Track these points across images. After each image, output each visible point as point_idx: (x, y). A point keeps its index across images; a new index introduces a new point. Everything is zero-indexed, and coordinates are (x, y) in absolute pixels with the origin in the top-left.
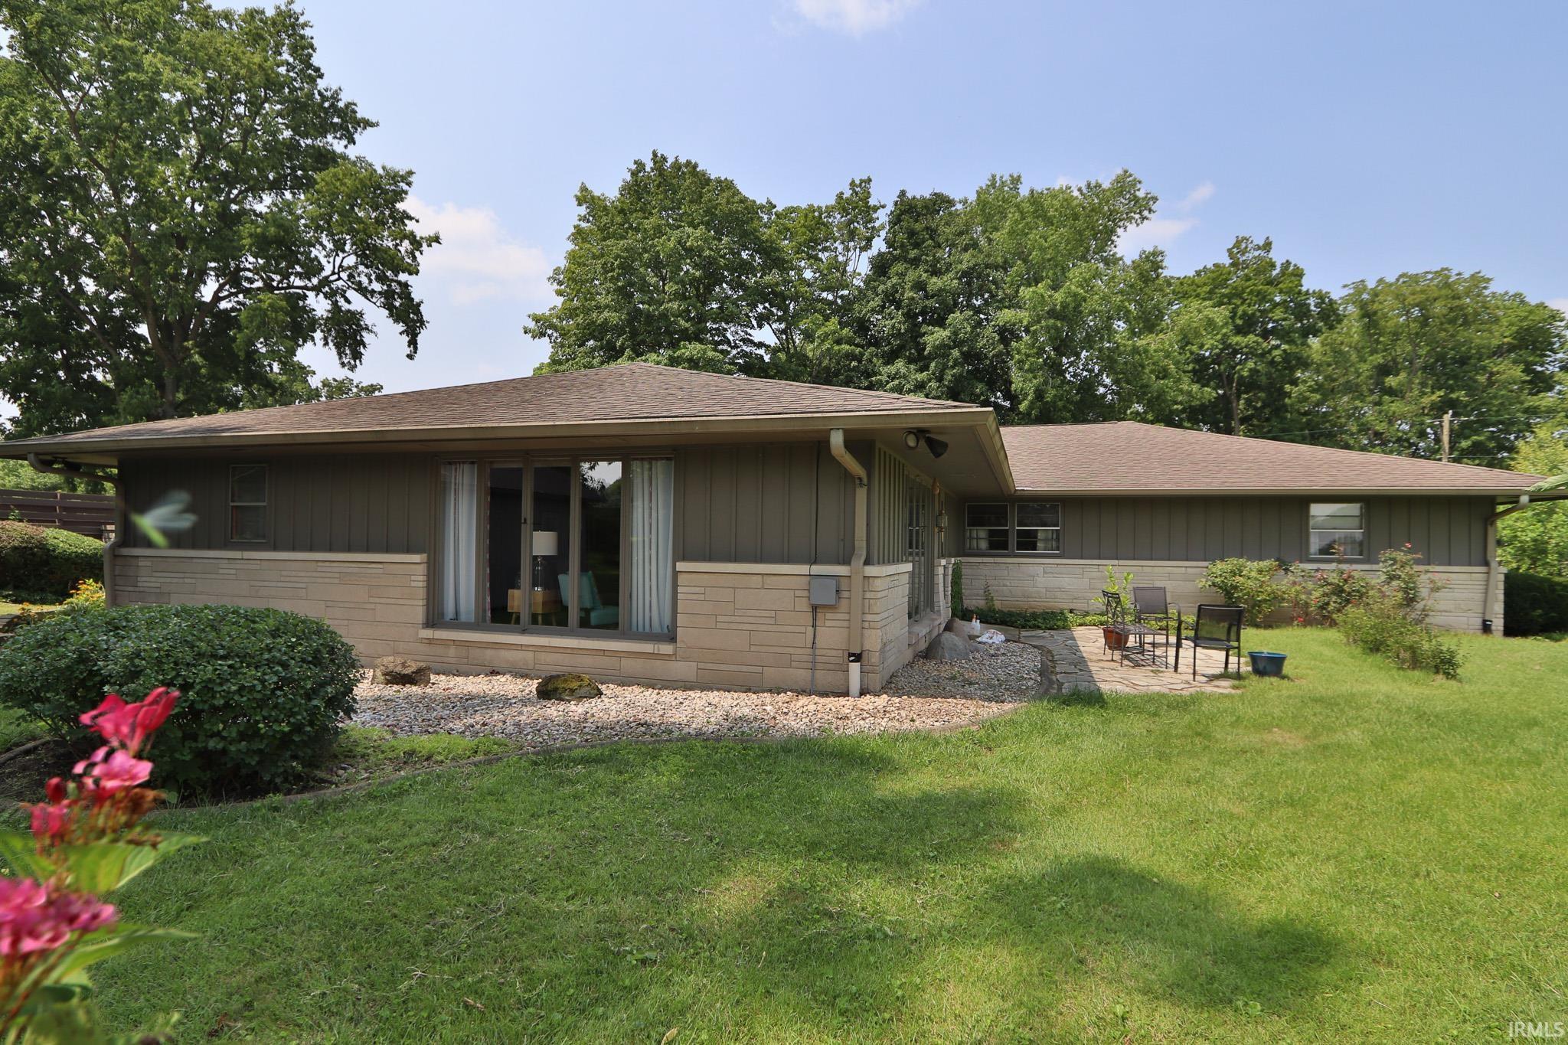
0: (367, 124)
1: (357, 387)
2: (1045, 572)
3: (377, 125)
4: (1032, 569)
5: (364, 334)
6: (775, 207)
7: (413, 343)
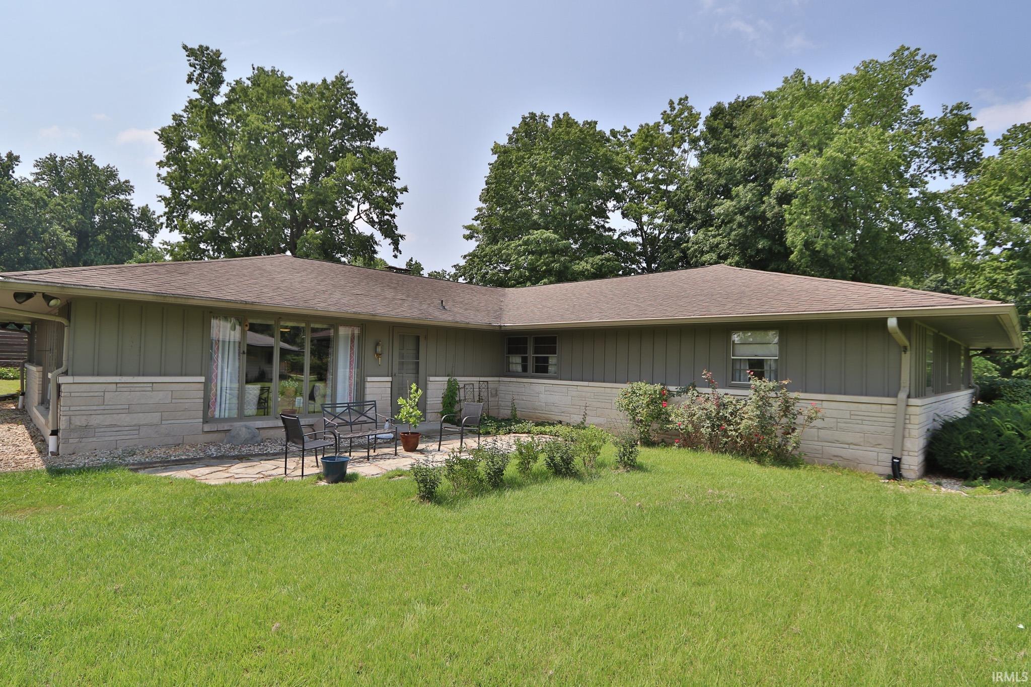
0: (382, 130)
1: (448, 274)
2: (546, 391)
3: (384, 129)
4: (542, 388)
5: (375, 246)
6: (629, 131)
7: (396, 249)
